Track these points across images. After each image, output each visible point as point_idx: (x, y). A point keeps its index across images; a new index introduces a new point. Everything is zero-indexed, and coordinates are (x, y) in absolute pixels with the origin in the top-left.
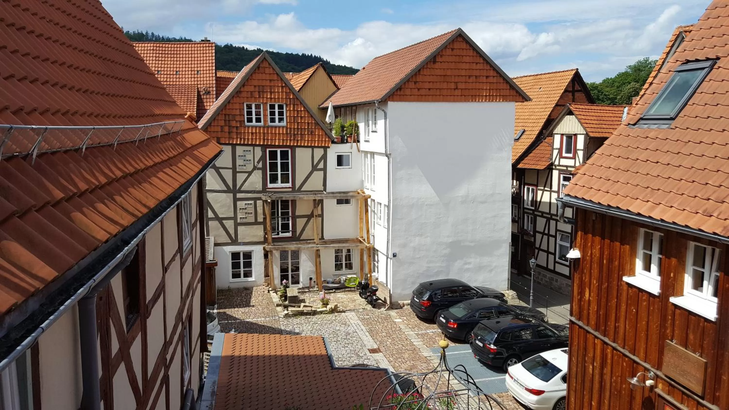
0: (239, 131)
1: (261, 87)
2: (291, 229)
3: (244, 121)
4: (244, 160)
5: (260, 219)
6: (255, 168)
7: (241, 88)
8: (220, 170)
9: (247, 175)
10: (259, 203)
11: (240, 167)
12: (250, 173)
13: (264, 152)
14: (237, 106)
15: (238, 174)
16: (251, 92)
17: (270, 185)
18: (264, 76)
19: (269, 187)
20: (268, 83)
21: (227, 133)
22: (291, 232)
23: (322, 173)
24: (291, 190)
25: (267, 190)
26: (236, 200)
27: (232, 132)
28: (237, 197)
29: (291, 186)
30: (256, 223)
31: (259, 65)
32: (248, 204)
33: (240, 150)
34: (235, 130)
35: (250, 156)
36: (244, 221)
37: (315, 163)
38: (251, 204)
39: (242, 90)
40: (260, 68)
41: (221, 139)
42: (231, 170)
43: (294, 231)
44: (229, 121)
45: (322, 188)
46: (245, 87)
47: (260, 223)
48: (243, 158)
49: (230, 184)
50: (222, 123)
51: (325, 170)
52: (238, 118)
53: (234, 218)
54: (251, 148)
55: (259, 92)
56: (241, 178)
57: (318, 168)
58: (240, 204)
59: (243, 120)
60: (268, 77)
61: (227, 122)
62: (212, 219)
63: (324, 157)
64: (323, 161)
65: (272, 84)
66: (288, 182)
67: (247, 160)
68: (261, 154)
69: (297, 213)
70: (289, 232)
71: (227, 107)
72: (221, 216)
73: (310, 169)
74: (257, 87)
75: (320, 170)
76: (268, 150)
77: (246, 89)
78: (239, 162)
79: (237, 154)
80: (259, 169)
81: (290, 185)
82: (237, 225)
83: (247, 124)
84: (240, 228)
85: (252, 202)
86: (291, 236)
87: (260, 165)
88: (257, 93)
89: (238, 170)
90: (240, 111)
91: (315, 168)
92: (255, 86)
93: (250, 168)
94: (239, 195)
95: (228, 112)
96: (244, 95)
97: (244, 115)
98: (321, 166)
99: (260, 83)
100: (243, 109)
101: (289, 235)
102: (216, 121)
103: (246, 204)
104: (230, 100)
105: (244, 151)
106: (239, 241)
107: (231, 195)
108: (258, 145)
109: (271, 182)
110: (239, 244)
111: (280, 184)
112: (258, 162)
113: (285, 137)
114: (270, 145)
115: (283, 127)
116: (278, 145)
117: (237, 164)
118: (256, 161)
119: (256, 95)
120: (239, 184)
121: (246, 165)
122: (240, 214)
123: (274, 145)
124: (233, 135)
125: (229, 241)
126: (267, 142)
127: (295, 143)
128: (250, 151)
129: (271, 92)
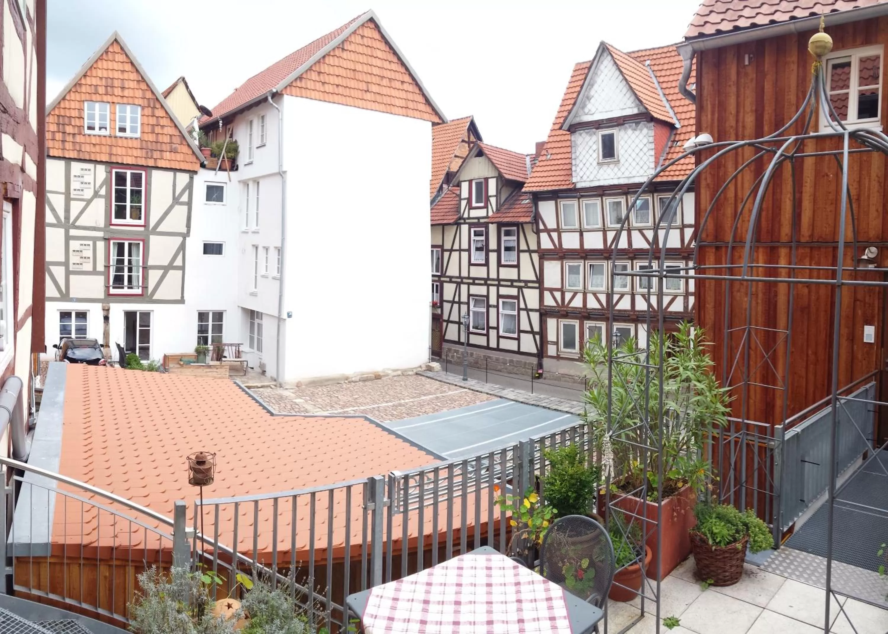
0: (75, 141)
1: (107, 79)
2: (140, 284)
3: (84, 127)
4: (82, 183)
5: (100, 267)
6: (96, 194)
7: (81, 79)
8: (49, 195)
9: (85, 203)
11: (76, 192)
12: (89, 202)
13: (109, 173)
14: (75, 105)
15: (72, 202)
17: (115, 221)
18: (113, 65)
19: (113, 223)
20: (118, 75)
21: (60, 142)
22: (141, 288)
23: (185, 208)
24: (142, 229)
25: (112, 227)
26: (68, 238)
27: (66, 141)
28: (70, 234)
29: (143, 224)
30: (95, 272)
31: (108, 48)
32: (85, 245)
33: (76, 167)
34: (70, 139)
35: (89, 178)
36: (78, 268)
37: (177, 194)
38: (89, 245)
39: (83, 82)
40: (109, 53)
41: (51, 150)
42: (63, 196)
43: (145, 287)
44: (63, 125)
45: (184, 230)
46: (88, 78)
47: (99, 273)
48: (79, 179)
49: (62, 214)
50: (53, 128)
51: (189, 204)
52: (75, 122)
53: (66, 264)
54: (91, 166)
56: (76, 207)
57: (181, 200)
58: (74, 245)
59: (82, 124)
60: (119, 66)
61: (61, 126)
63: (190, 187)
64: (187, 191)
65: (124, 77)
66: (140, 219)
67: (86, 183)
68: (104, 176)
69: (150, 263)
70: (138, 288)
71: (62, 105)
73: (170, 201)
74: (104, 80)
75: (182, 204)
76: (114, 171)
77: (88, 81)
78: (75, 185)
79: (73, 173)
80: (101, 196)
81: (142, 222)
82: (68, 273)
83: (87, 132)
84: (73, 278)
85: (91, 243)
86: (140, 293)
87: (103, 192)
88: (103, 88)
89: (72, 196)
90: (79, 113)
91: (176, 201)
92: (101, 78)
93: (88, 194)
94: (73, 232)
95: (62, 112)
96: (85, 89)
97: (84, 119)
98: (185, 198)
100: (84, 111)
101: (138, 291)
103: (81, 245)
104: (65, 96)
105: (82, 169)
106: (71, 296)
107: (62, 231)
108: (101, 162)
109: (117, 217)
110: (71, 300)
111: (128, 220)
112: (101, 187)
113: (138, 153)
114: (117, 163)
115: (136, 139)
116: (128, 164)
117: (72, 187)
118: (98, 185)
119: (101, 90)
120: (73, 215)
121: (85, 190)
122: (74, 259)
123: (122, 164)
124: (68, 146)
125: (58, 295)
126: (114, 160)
127: (151, 163)
128: (90, 170)
129: (123, 88)
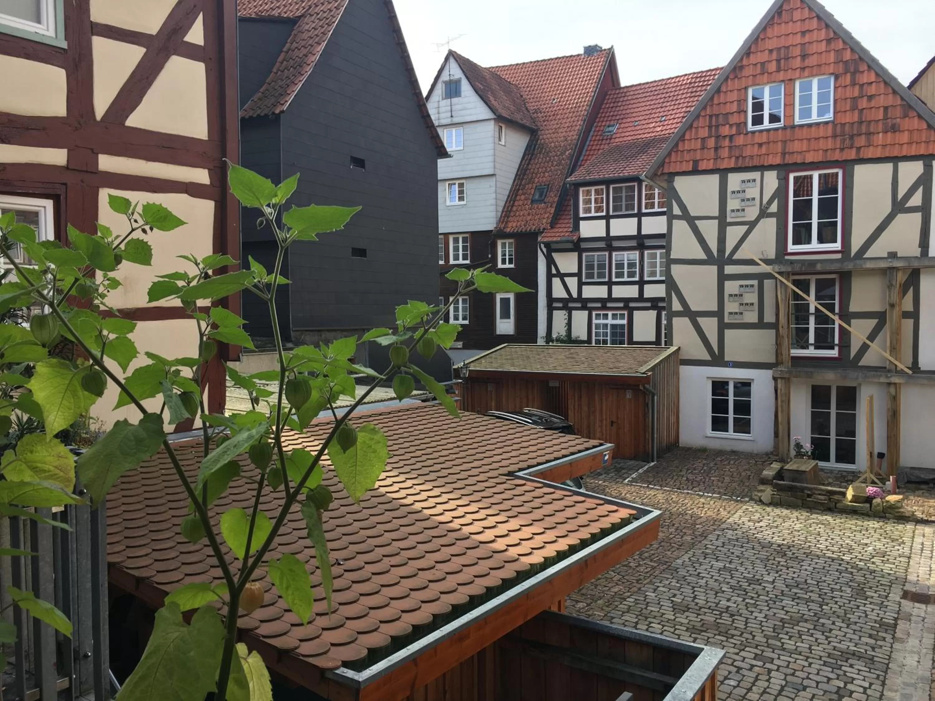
0: (733, 144)
1: (782, 51)
2: (837, 341)
3: (745, 123)
4: (743, 200)
5: (769, 318)
6: (763, 214)
7: (742, 58)
8: (697, 222)
9: (745, 228)
10: (768, 284)
11: (733, 214)
12: (752, 225)
13: (783, 181)
14: (734, 96)
15: (728, 228)
16: (763, 64)
17: (793, 248)
18: (790, 27)
19: (789, 251)
20: (798, 39)
21: (713, 150)
22: (837, 348)
23: (917, 217)
24: (839, 256)
25: (787, 257)
26: (722, 278)
27: (721, 147)
28: (726, 272)
29: (840, 249)
30: (761, 325)
32: (747, 286)
33: (735, 180)
34: (727, 143)
35: (753, 192)
36: (737, 320)
37: (900, 196)
38: (752, 286)
39: (745, 62)
40: (784, 12)
41: (700, 163)
42: (717, 221)
43: (845, 345)
44: (717, 126)
45: (917, 252)
46: (751, 55)
47: (769, 326)
48: (739, 195)
49: (713, 246)
50: (703, 133)
51: (925, 209)
52: (734, 119)
53: (719, 314)
54: (756, 175)
55: (778, 61)
56: (734, 234)
57: (908, 205)
58: (731, 287)
59: (742, 120)
60: (798, 27)
61: (714, 128)
62: (679, 314)
63: (925, 181)
64: (921, 190)
65: (807, 39)
66: (835, 241)
67: (748, 200)
68: (777, 186)
69: (853, 308)
70: (832, 348)
71: (716, 101)
72: (694, 308)
73: (888, 209)
74: (775, 53)
75: (913, 210)
76: (791, 177)
77: (753, 59)
78: (733, 204)
79: (730, 189)
80: (771, 215)
81: (837, 246)
82: (722, 327)
83: (751, 128)
84: (728, 333)
85: (755, 282)
86: (837, 356)
87: (774, 208)
88: (774, 63)
89: (729, 220)
90: (739, 105)
91: (899, 207)
92: (771, 51)
93: (752, 213)
94: (729, 269)
95: (716, 110)
96: (748, 72)
97: (746, 112)
98: (916, 200)
99: (782, 42)
100: (746, 100)
101: (834, 353)
102: (693, 130)
103: (741, 286)
104: (720, 87)
105: (743, 182)
106: (726, 359)
107: (714, 268)
108: (771, 167)
109: (796, 242)
110: (727, 364)
111: (815, 245)
112: (770, 202)
113: (830, 144)
114: (795, 164)
115: (827, 123)
116: (812, 163)
117: (729, 208)
118: (766, 199)
119: (773, 67)
120: (729, 246)
121: (746, 209)
122: (731, 307)
123: (804, 164)
124: (725, 153)
125: (708, 357)
126: (789, 160)
127: (852, 155)
128: (754, 180)
129: (804, 57)
